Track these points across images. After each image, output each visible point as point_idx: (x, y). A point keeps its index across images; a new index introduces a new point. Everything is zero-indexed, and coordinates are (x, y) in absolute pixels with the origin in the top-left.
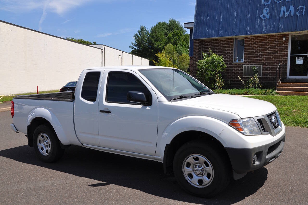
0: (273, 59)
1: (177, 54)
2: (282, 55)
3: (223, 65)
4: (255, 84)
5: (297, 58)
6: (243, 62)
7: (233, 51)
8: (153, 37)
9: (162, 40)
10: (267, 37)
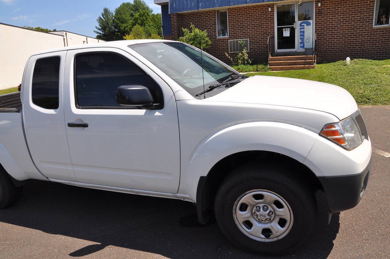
0: (259, 31)
1: (146, 35)
2: (269, 27)
3: (207, 41)
4: (244, 59)
5: (283, 30)
6: (228, 36)
7: (216, 24)
8: (118, 19)
9: (128, 22)
10: (251, 8)
